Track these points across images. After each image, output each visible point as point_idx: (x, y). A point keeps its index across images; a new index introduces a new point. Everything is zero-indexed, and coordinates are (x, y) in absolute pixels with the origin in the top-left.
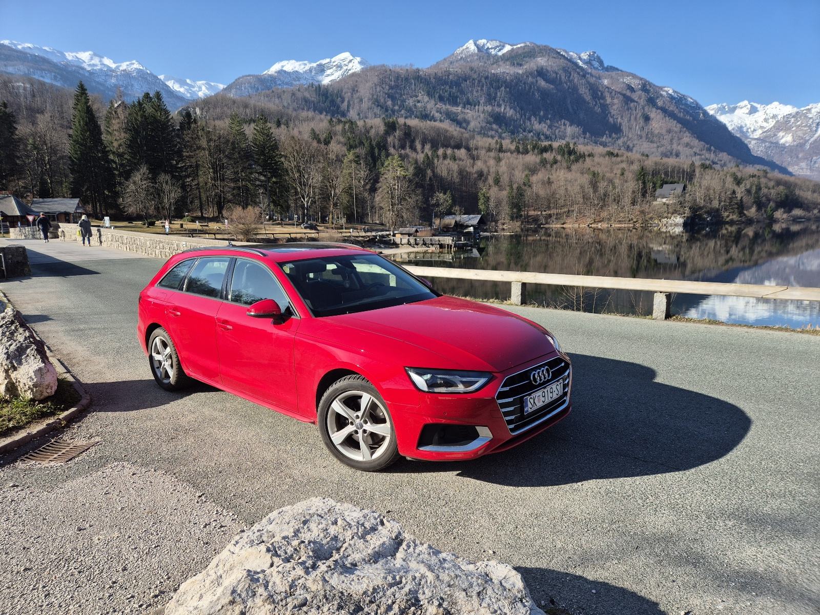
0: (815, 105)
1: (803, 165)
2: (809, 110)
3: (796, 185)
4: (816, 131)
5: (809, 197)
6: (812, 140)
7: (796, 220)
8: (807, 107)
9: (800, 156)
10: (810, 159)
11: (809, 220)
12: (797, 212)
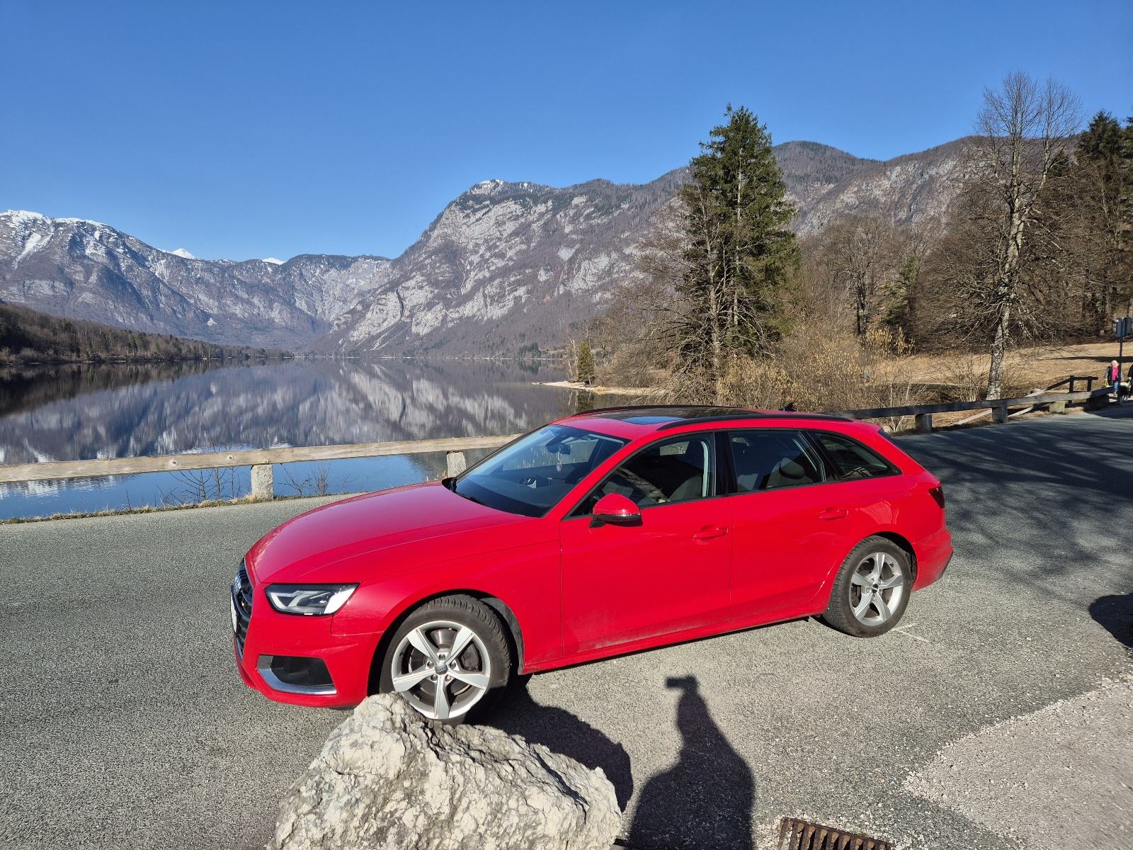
0: (15, 213)
1: (14, 289)
2: (9, 217)
3: (17, 316)
4: (23, 247)
5: (39, 334)
6: (20, 257)
7: (28, 363)
8: (6, 214)
9: (8, 277)
10: (22, 283)
11: (44, 363)
12: (28, 352)
